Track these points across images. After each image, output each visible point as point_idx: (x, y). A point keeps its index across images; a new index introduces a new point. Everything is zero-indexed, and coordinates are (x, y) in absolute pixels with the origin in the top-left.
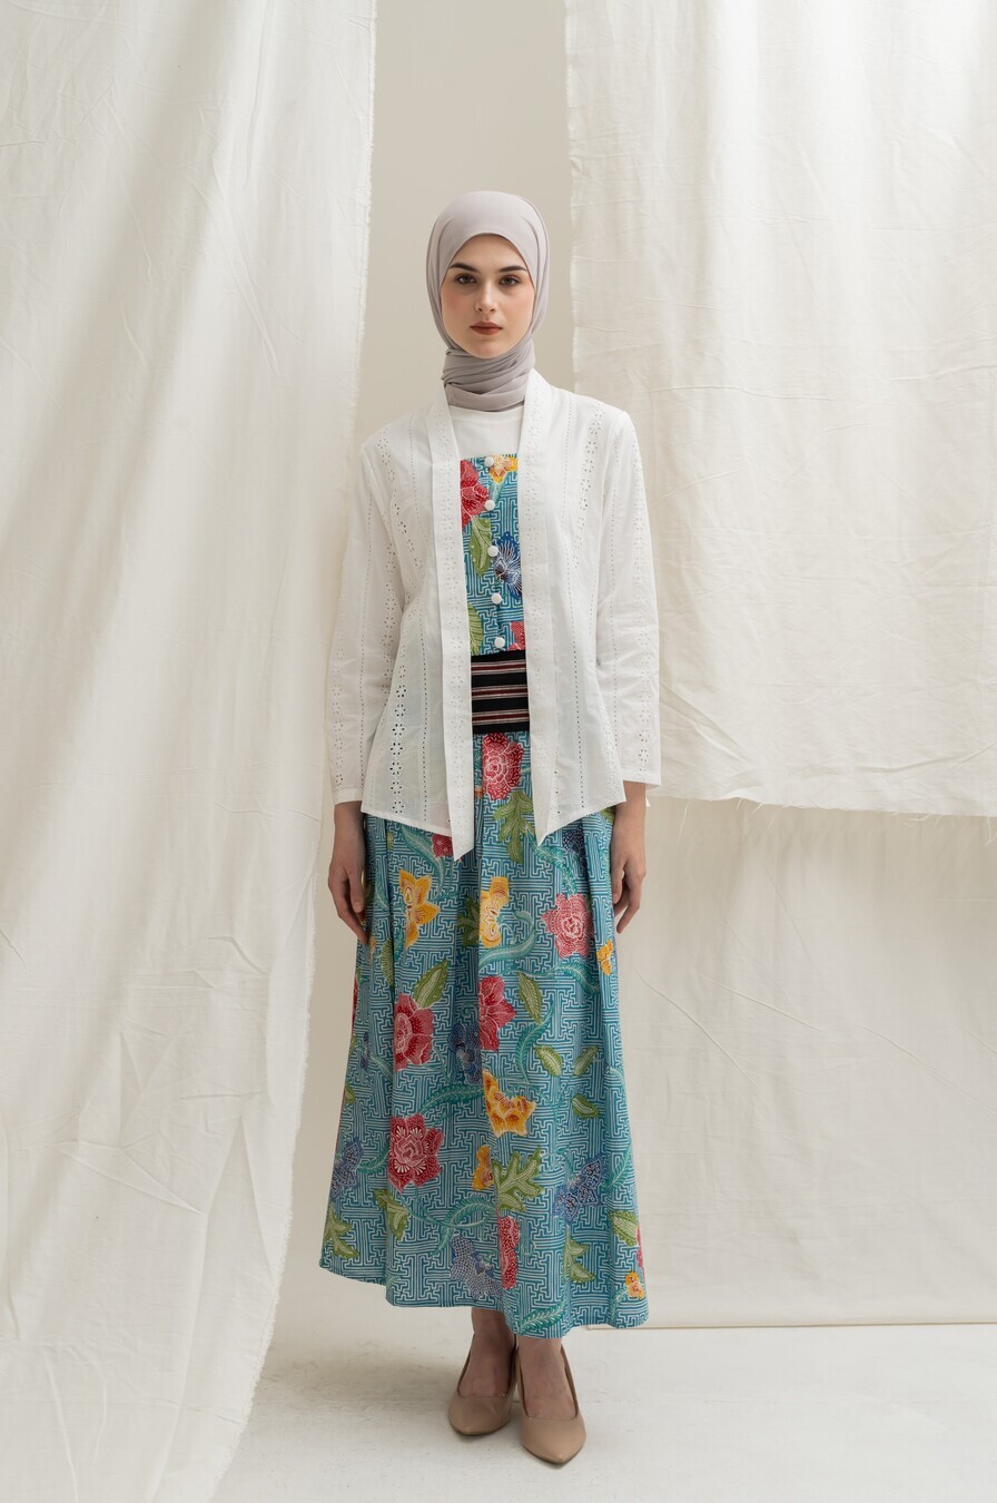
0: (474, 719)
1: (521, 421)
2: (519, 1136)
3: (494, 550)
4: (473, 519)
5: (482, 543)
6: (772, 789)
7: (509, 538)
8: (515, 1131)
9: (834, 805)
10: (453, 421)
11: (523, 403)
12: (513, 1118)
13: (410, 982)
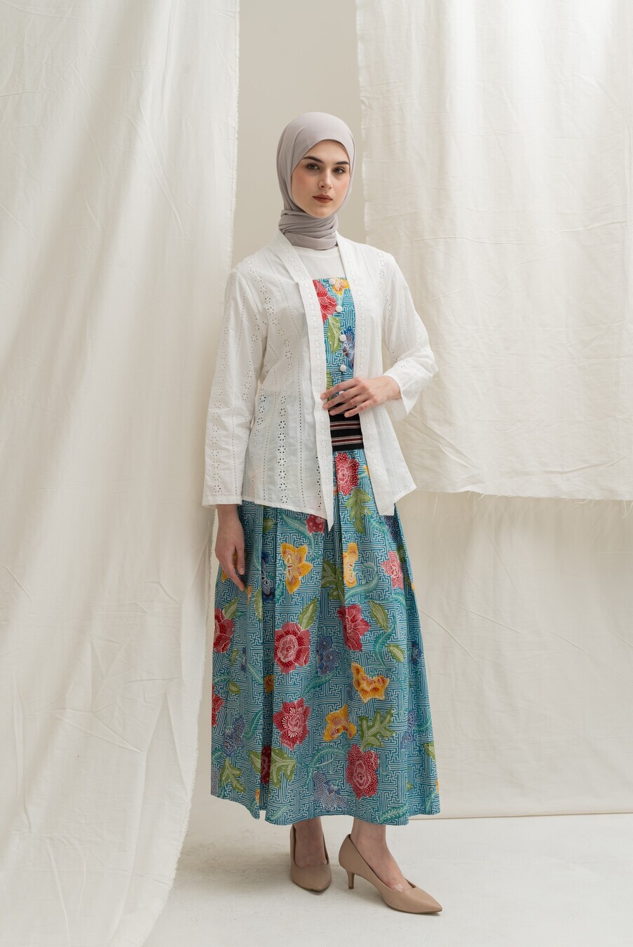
0: (332, 442)
2: (380, 701)
3: (343, 337)
4: (330, 317)
5: (335, 333)
6: (491, 485)
7: (351, 329)
8: (377, 697)
12: (375, 690)
13: (296, 614)
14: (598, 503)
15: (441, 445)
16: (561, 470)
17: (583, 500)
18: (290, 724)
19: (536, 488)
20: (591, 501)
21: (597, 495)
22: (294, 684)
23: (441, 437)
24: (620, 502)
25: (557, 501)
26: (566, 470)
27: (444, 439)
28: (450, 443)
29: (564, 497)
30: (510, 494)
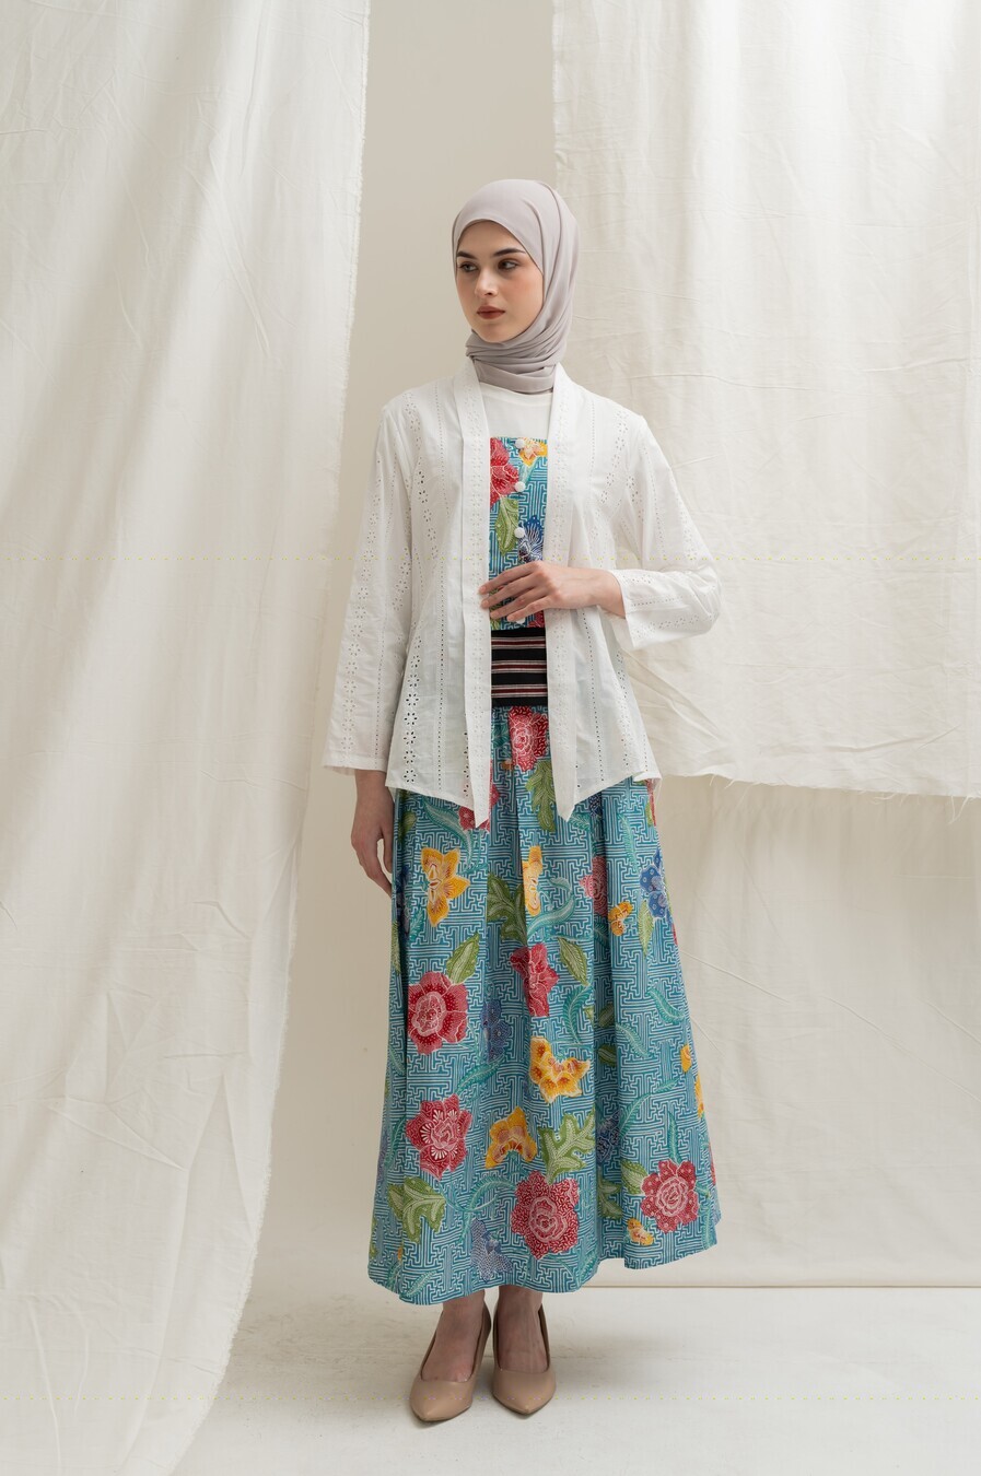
0: (493, 692)
1: (551, 407)
2: (570, 1098)
3: (521, 532)
4: (502, 498)
5: (509, 523)
6: (744, 766)
7: (536, 521)
8: (566, 1093)
9: (802, 784)
10: (484, 397)
11: (552, 390)
12: (564, 1081)
13: (442, 958)
14: (911, 798)
15: (669, 701)
16: (854, 746)
17: (886, 794)
18: (434, 1136)
19: (815, 774)
20: (900, 795)
21: (909, 787)
22: (441, 1072)
23: (670, 687)
24: (946, 799)
25: (845, 794)
26: (863, 746)
27: (677, 692)
28: (685, 699)
29: (858, 788)
30: (773, 781)
